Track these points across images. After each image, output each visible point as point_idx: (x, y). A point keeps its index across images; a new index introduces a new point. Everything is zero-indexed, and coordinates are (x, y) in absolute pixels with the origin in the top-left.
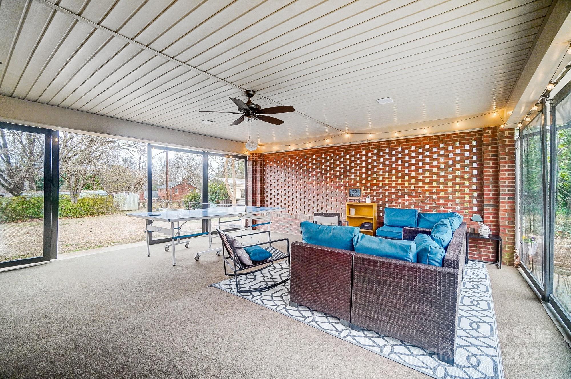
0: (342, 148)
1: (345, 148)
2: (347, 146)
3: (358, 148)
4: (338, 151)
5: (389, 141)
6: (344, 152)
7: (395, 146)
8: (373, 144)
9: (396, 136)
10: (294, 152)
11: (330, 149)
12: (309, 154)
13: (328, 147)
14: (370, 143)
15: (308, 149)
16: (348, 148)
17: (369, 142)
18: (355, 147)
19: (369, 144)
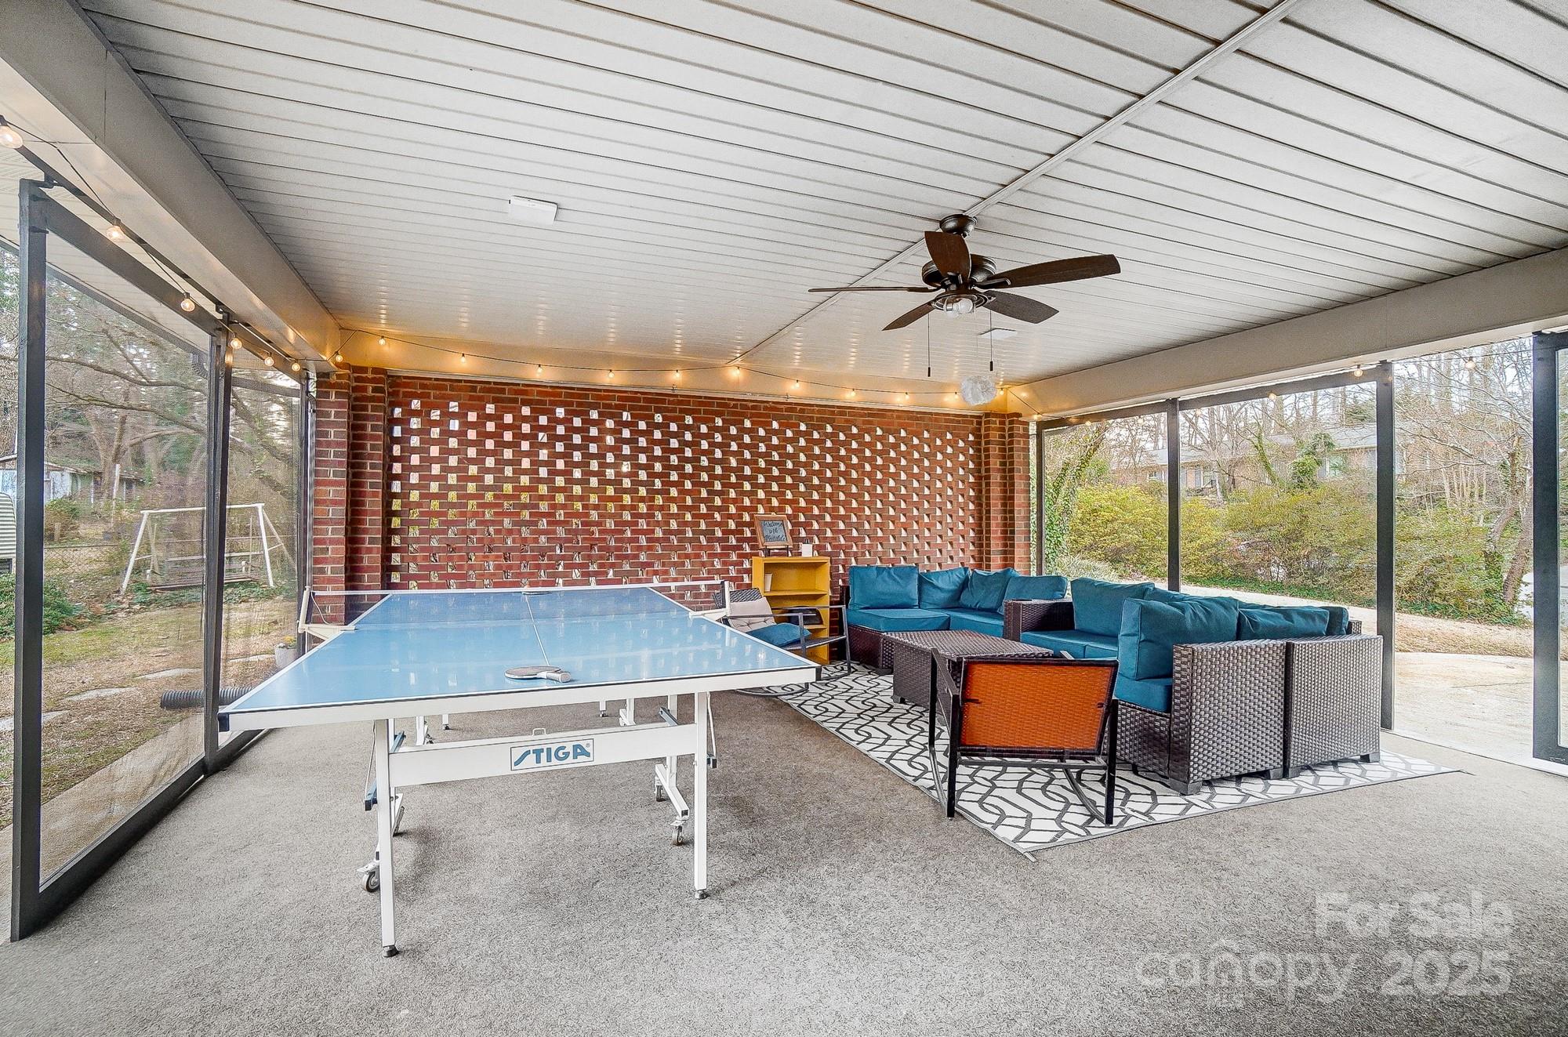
0: (719, 405)
1: (726, 405)
2: (732, 403)
3: (763, 411)
4: (705, 412)
5: (833, 407)
6: (726, 417)
7: (847, 421)
8: (799, 408)
9: (850, 397)
10: (549, 390)
11: (680, 402)
12: (609, 406)
13: (676, 396)
14: (791, 404)
15: (605, 391)
16: (735, 406)
17: (789, 401)
18: (753, 408)
19: (791, 407)
